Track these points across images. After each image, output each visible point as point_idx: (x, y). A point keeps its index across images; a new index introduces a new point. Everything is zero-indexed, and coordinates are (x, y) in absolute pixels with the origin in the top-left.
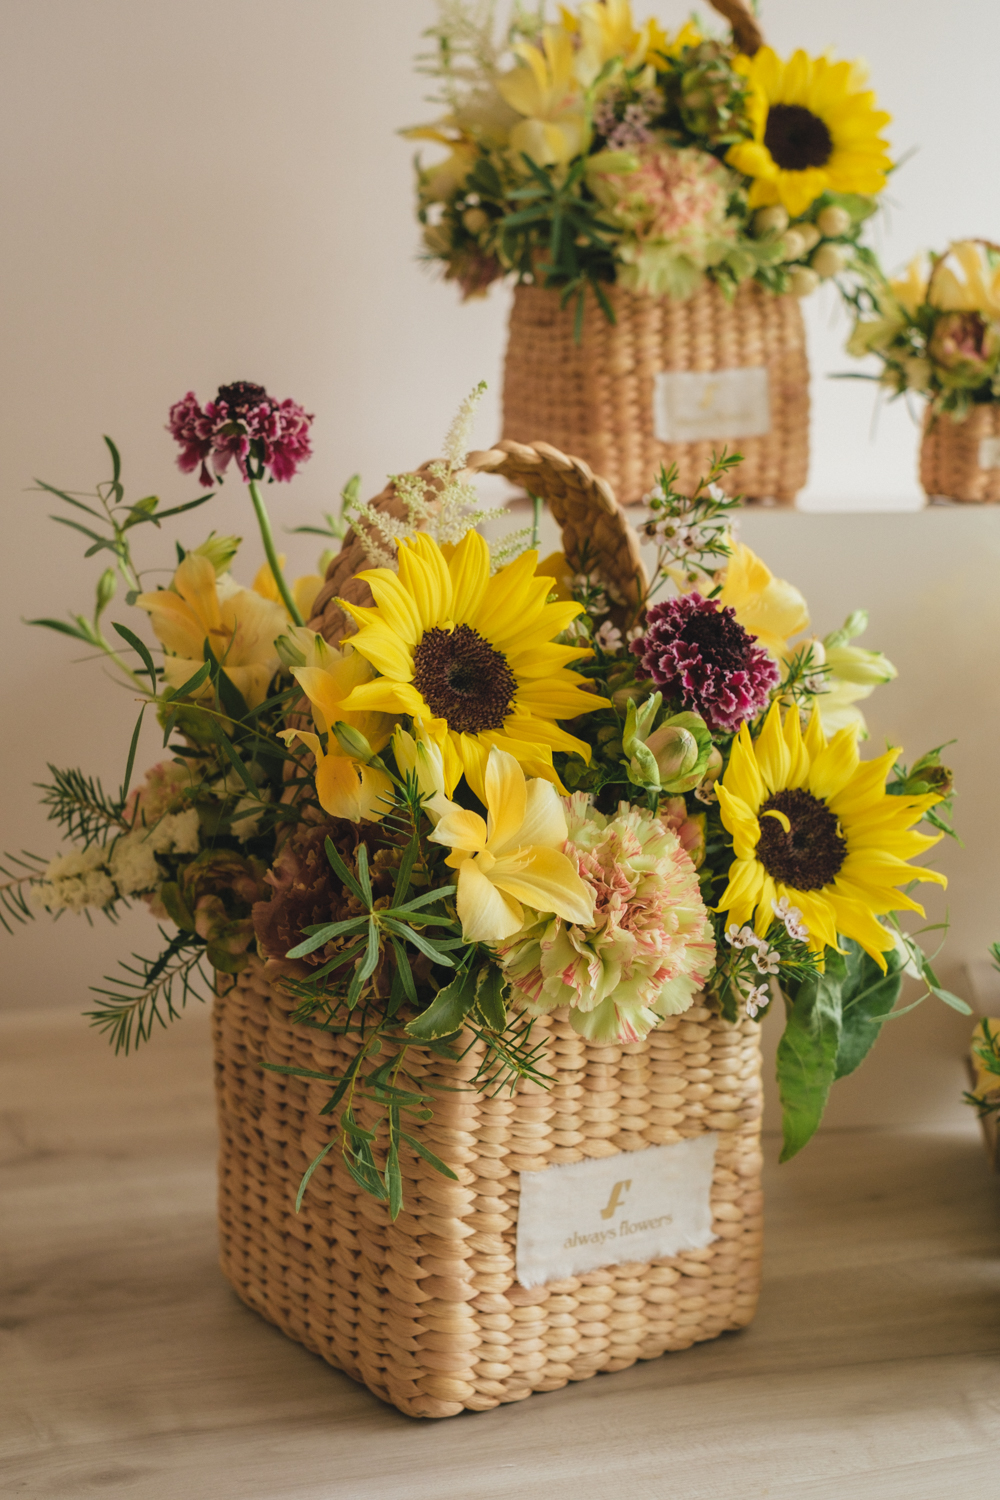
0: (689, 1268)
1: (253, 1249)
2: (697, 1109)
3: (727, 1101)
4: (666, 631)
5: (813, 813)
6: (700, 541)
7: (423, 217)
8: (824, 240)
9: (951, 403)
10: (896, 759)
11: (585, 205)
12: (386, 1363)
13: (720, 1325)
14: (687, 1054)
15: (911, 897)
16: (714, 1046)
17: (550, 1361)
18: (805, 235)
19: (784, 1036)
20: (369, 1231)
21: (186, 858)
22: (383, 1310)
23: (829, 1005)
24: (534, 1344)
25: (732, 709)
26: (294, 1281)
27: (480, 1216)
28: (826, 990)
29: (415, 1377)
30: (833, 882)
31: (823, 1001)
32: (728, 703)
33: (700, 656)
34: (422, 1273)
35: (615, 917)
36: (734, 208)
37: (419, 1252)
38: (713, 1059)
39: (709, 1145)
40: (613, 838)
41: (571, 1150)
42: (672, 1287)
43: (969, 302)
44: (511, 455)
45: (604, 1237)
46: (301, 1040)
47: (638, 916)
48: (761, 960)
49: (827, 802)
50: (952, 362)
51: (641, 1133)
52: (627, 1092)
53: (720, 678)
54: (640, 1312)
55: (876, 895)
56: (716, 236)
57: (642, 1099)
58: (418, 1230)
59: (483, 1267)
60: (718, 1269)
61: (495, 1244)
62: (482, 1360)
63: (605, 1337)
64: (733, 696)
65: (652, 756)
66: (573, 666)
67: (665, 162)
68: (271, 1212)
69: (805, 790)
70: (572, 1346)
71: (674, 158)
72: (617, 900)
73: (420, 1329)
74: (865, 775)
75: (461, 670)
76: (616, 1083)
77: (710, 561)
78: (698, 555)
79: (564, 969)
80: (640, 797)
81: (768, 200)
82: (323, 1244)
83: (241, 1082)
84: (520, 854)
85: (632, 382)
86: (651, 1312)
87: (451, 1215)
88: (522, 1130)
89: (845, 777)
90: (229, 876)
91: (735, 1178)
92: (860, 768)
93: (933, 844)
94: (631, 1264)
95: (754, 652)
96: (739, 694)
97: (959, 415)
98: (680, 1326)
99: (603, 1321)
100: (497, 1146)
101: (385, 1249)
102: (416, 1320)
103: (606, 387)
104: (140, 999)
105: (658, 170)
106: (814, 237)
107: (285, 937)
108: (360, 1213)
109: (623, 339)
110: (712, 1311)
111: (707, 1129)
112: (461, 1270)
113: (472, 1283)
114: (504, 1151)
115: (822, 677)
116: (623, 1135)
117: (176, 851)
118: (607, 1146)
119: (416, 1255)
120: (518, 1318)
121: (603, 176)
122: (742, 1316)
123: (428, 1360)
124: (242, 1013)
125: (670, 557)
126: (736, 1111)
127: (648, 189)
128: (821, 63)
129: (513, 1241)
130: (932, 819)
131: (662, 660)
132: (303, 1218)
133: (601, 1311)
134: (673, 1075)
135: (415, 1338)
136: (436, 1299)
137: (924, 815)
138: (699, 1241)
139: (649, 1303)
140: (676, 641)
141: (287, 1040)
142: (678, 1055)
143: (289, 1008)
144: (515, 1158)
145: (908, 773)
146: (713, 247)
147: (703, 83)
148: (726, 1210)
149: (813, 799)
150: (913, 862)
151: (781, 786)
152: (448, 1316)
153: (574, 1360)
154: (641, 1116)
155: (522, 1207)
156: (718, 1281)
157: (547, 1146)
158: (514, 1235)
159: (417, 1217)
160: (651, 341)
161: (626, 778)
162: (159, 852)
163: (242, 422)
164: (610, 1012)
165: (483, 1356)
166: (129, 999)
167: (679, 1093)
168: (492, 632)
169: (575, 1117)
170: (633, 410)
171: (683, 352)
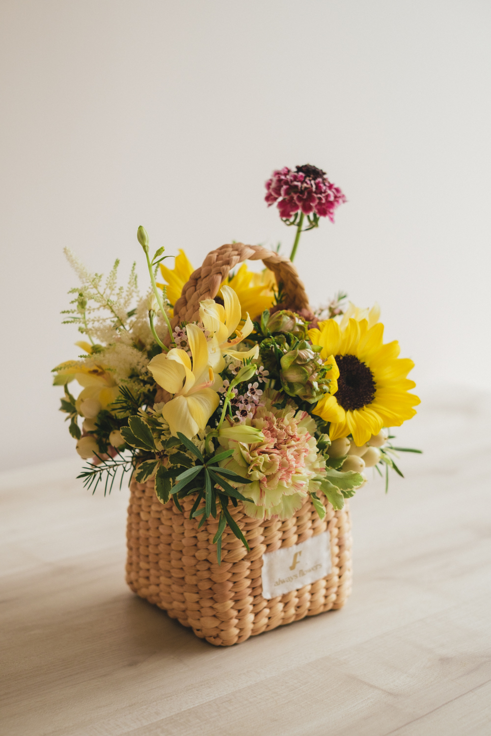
85: (247, 564)
103: (229, 571)
160: (258, 533)
170: (248, 582)
171: (280, 535)
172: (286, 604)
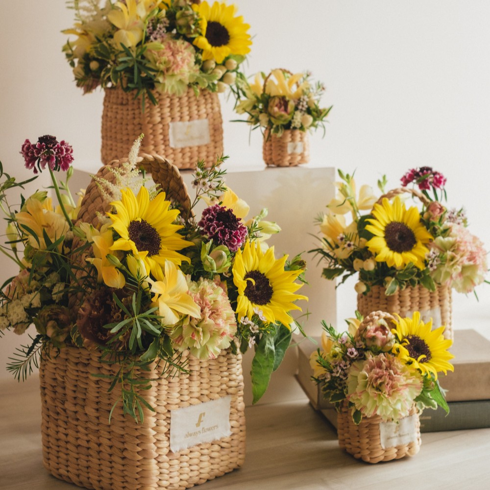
0: (223, 445)
1: (61, 455)
2: (224, 387)
3: (233, 383)
4: (210, 218)
5: (261, 278)
6: (214, 186)
7: (72, 64)
8: (228, 71)
9: (277, 130)
10: (286, 259)
11: (142, 61)
12: (125, 484)
13: (233, 466)
14: (220, 367)
15: (296, 305)
16: (228, 364)
17: (181, 480)
18: (221, 70)
19: (255, 357)
20: (117, 437)
21: (37, 309)
22: (123, 465)
23: (270, 345)
24: (175, 474)
25: (236, 243)
26: (83, 463)
27: (159, 427)
28: (269, 340)
29: (137, 488)
30: (270, 302)
31: (268, 344)
32: (234, 241)
33: (224, 226)
34: (139, 449)
35: (207, 315)
36: (197, 62)
37: (138, 441)
38: (228, 369)
39: (229, 399)
40: (203, 289)
41: (186, 402)
42: (218, 452)
43: (281, 92)
44: (145, 158)
45: (197, 434)
46: (83, 372)
47: (214, 315)
48: (252, 328)
49: (265, 274)
50: (276, 115)
51: (207, 395)
52: (202, 381)
53: (230, 233)
54: (208, 461)
55: (285, 305)
56: (192, 72)
57: (207, 383)
58: (137, 434)
59: (159, 446)
60: (233, 445)
61: (162, 437)
62: (160, 480)
63: (198, 471)
64: (236, 239)
65: (213, 261)
66: (179, 232)
67: (172, 45)
68: (70, 439)
69: (258, 271)
70: (187, 474)
71: (175, 43)
72: (207, 310)
73: (139, 470)
74: (277, 264)
75: (143, 235)
76: (199, 378)
77: (219, 193)
78: (214, 191)
79: (191, 334)
80: (207, 275)
81: (209, 58)
82: (96, 446)
83: (55, 392)
84: (176, 296)
85: (161, 126)
86: (212, 461)
87: (148, 427)
88: (171, 395)
89: (271, 266)
90: (57, 314)
91: (237, 411)
92: (276, 262)
93: (300, 287)
94: (206, 443)
95: (239, 224)
96: (237, 239)
97: (280, 135)
98: (221, 466)
99: (197, 465)
100: (163, 401)
101: (123, 443)
102: (137, 466)
103: (151, 128)
104: (25, 361)
105: (170, 48)
106: (225, 70)
107: (91, 331)
108: (113, 431)
109: (156, 110)
110: (231, 460)
111: (228, 394)
112: (152, 447)
113: (156, 451)
114: (165, 403)
115: (259, 232)
116: (202, 396)
117: (32, 307)
118: (197, 400)
119: (136, 443)
120: (171, 464)
121: (150, 51)
122: (240, 462)
123: (142, 481)
124: (54, 366)
125: (201, 192)
126: (236, 387)
127: (167, 56)
128: (223, 5)
129: (169, 436)
130: (300, 279)
131: (211, 228)
132: (86, 438)
133: (196, 461)
134: (217, 374)
135: (137, 473)
136: (144, 458)
137: (297, 277)
138: (227, 434)
139: (211, 458)
140: (215, 221)
141: (76, 373)
142: (217, 367)
143: (77, 362)
144: (169, 405)
145: (291, 263)
146: (192, 76)
147: (184, 16)
148: (234, 423)
149: (260, 274)
150: (295, 293)
151: (250, 270)
152: (149, 464)
153: (188, 479)
154: (207, 389)
155: (171, 423)
156: (233, 449)
157: (178, 401)
158: (169, 434)
159: (136, 429)
160: (166, 110)
161: (203, 269)
162: (25, 308)
163: (52, 150)
164: (205, 349)
165: (160, 478)
166: (22, 361)
167: (219, 381)
168: (151, 221)
169: (187, 391)
170: (161, 137)
171: (179, 114)
172: (184, 154)
